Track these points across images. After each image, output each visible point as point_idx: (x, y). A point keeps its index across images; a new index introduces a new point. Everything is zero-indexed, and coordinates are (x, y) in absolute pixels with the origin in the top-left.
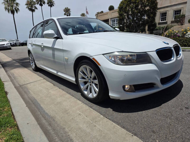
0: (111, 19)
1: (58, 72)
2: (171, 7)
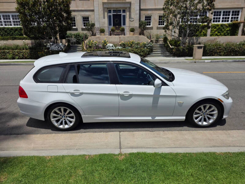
1: (153, 117)
2: (79, 12)
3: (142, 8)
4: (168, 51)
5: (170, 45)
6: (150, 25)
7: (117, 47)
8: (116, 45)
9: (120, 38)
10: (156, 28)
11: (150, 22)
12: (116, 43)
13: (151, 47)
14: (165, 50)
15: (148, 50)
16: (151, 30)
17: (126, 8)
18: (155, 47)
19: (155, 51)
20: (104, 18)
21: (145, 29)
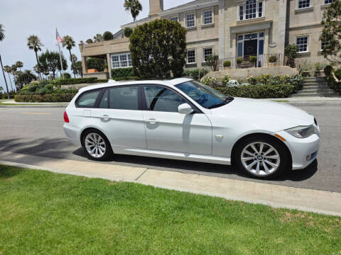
0: (110, 54)
1: (187, 153)
2: (200, 43)
3: (291, 26)
4: (331, 88)
5: (335, 78)
6: (305, 50)
7: (243, 84)
8: (242, 81)
9: (249, 71)
10: (316, 54)
11: (306, 46)
12: (242, 79)
13: (298, 82)
14: (327, 86)
15: (293, 86)
16: (308, 58)
17: (264, 30)
18: (307, 82)
19: (306, 89)
20: (231, 46)
21: (295, 56)
